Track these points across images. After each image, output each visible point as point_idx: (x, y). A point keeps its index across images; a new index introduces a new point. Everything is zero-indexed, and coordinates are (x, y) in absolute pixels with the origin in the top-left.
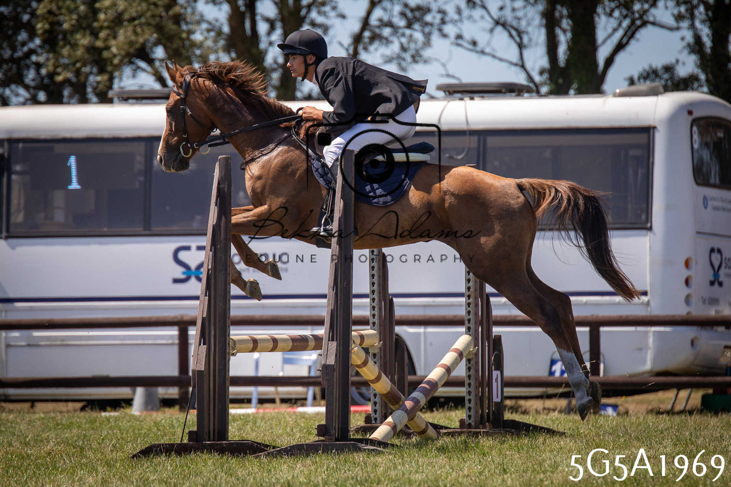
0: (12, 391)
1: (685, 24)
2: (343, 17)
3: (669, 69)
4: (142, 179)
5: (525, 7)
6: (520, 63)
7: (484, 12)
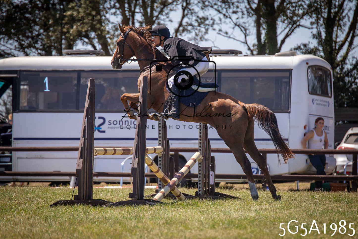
0: (19, 177)
1: (315, 26)
2: (171, 21)
3: (305, 45)
4: (76, 88)
5: (248, 18)
6: (245, 42)
7: (230, 20)
